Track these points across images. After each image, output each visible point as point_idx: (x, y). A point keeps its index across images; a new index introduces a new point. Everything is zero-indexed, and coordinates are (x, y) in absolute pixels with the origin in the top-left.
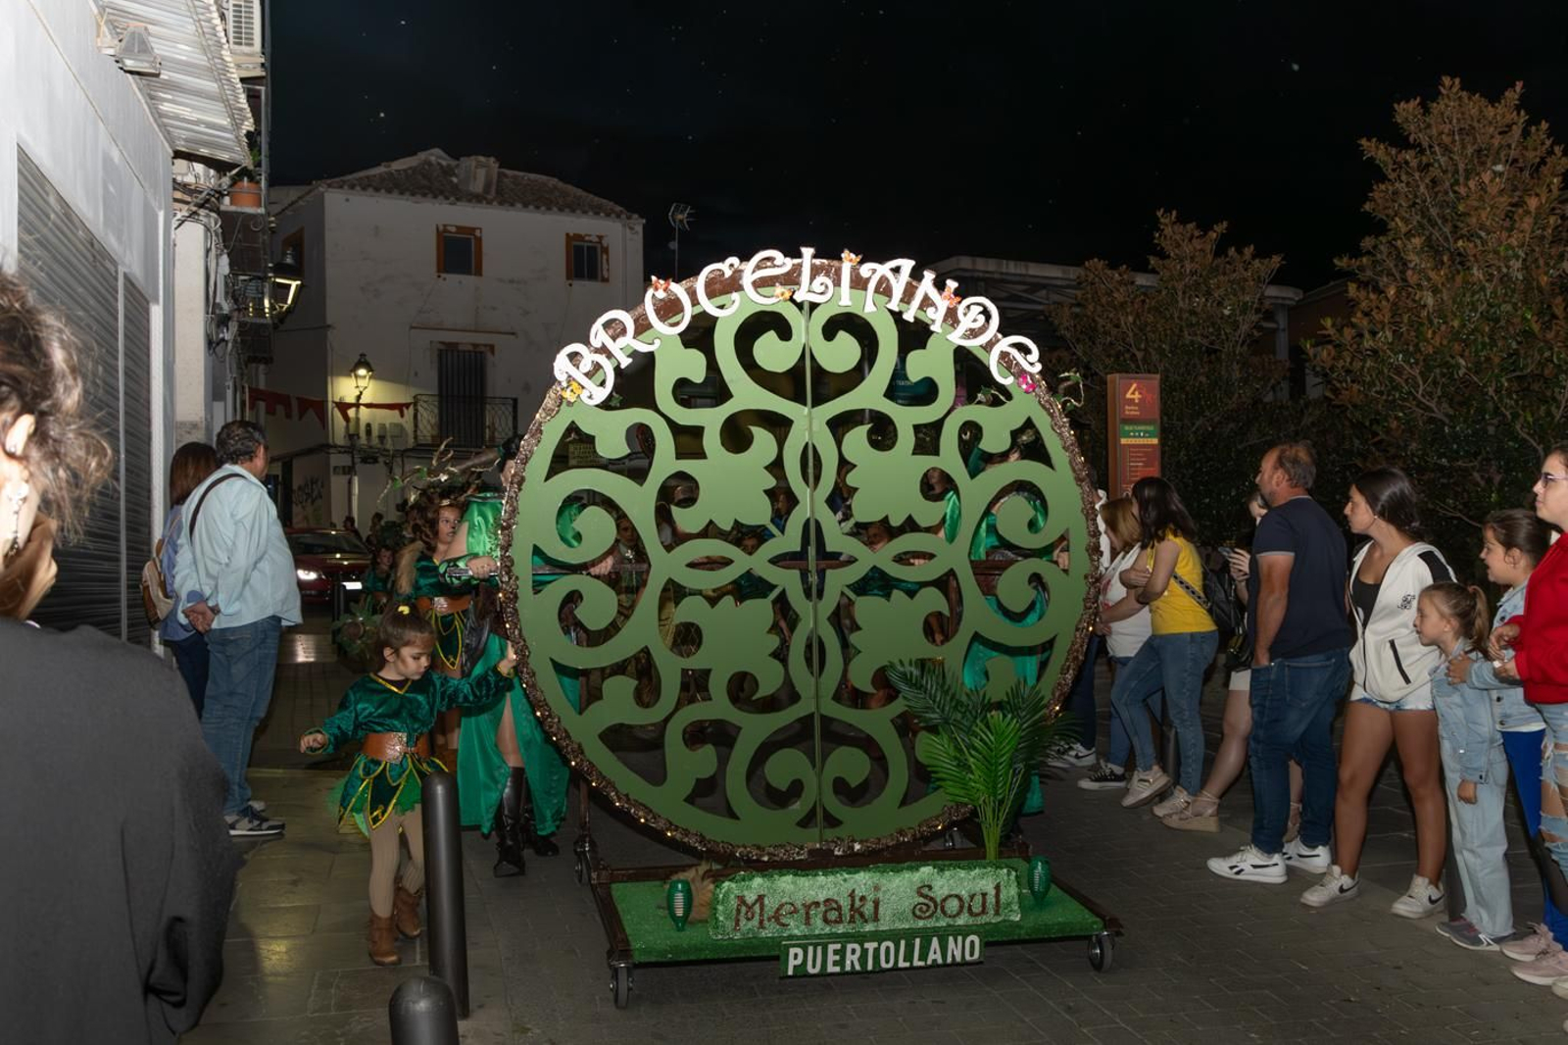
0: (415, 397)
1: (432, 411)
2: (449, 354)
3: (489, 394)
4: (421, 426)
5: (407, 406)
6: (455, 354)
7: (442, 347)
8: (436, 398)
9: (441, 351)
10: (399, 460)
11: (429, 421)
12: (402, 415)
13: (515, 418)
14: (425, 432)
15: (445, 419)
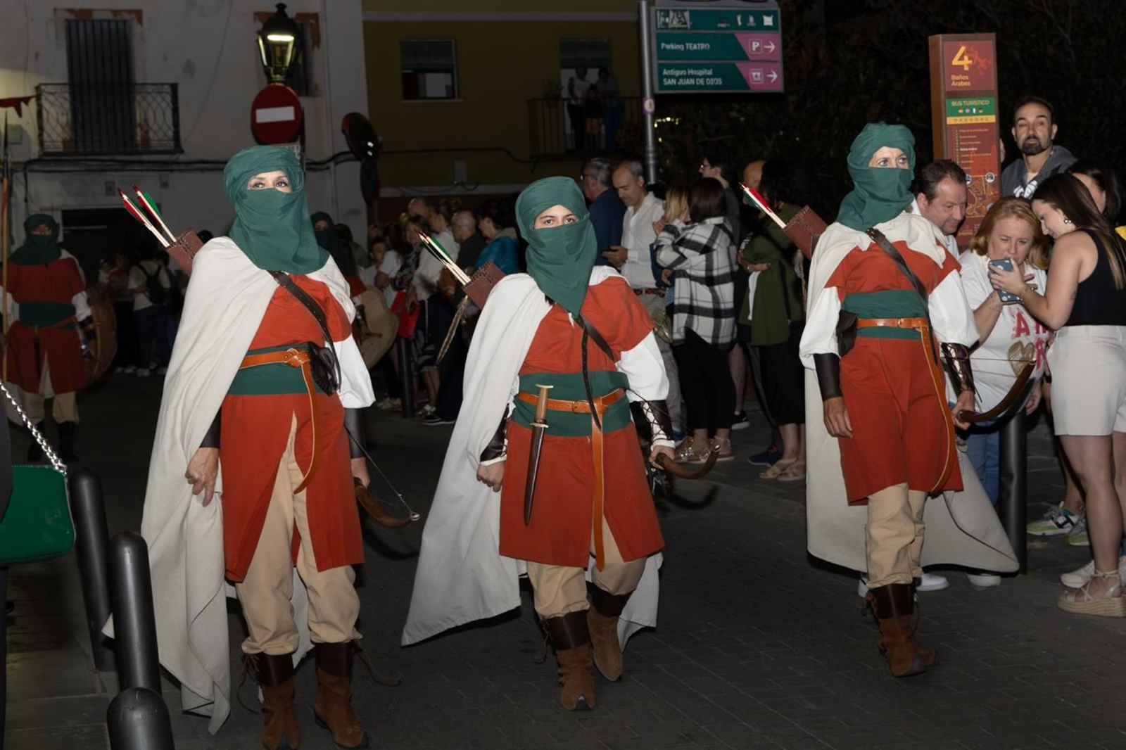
0: (38, 88)
1: (62, 106)
2: (81, 25)
3: (139, 77)
4: (47, 127)
5: (26, 100)
6: (89, 25)
7: (72, 17)
8: (67, 88)
9: (68, 21)
10: (20, 175)
11: (58, 121)
12: (19, 113)
13: (175, 111)
14: (54, 136)
15: (80, 117)
